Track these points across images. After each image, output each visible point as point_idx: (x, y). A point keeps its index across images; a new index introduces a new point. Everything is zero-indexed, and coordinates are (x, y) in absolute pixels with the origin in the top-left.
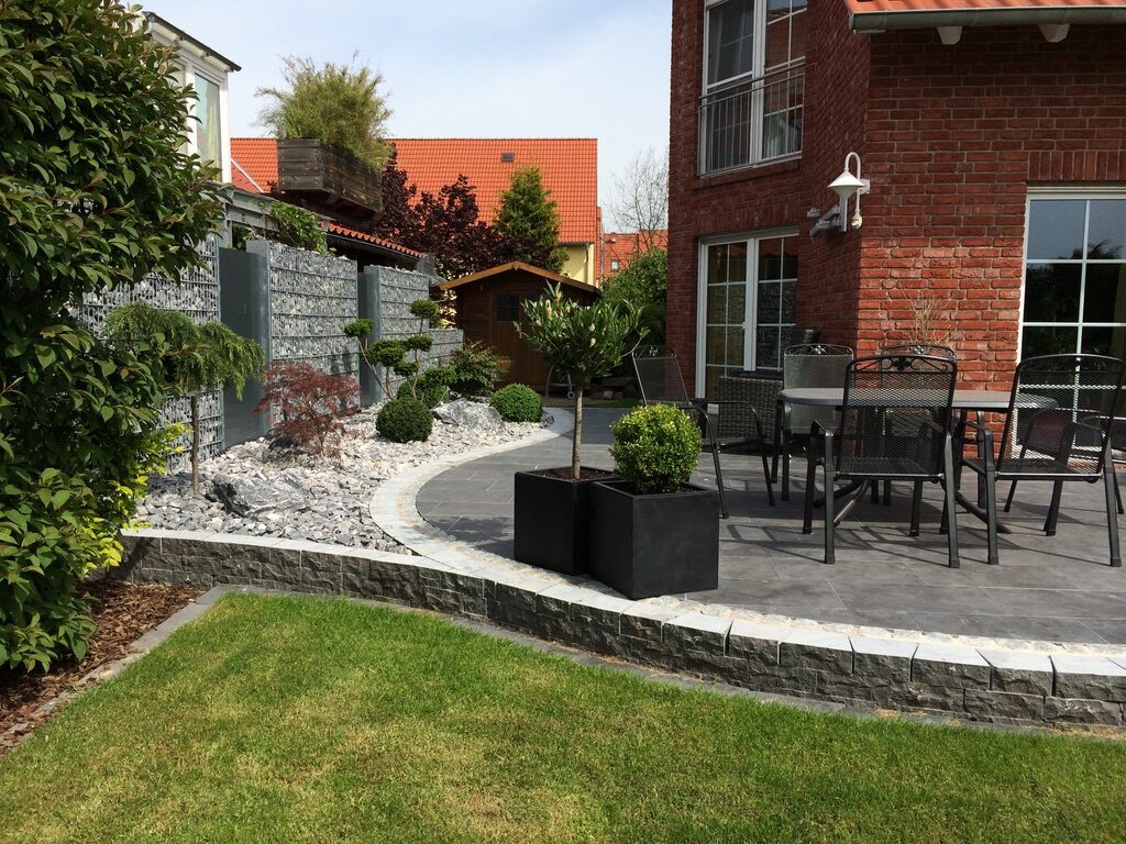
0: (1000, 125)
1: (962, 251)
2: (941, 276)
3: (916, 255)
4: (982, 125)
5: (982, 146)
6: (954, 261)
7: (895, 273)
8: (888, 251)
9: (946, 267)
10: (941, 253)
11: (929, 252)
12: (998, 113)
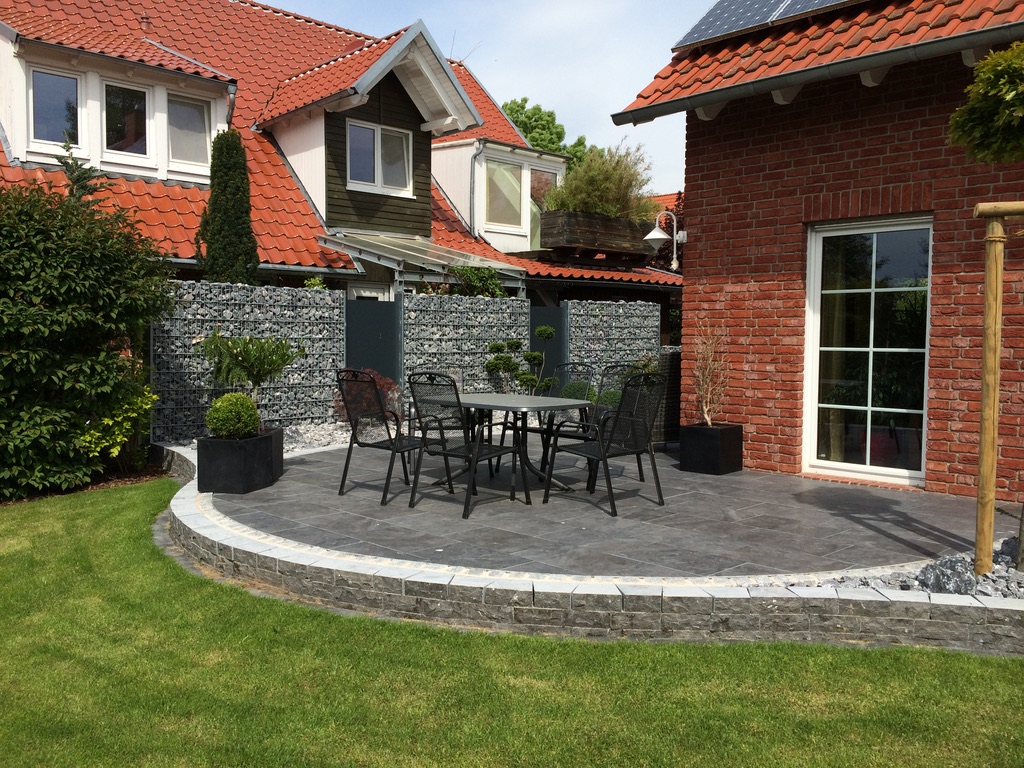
0: (780, 176)
1: (753, 285)
2: (738, 308)
3: (721, 290)
4: (766, 177)
5: (766, 196)
6: (747, 295)
7: (706, 306)
8: (701, 288)
9: (740, 300)
10: (737, 288)
11: (729, 287)
12: (778, 166)
